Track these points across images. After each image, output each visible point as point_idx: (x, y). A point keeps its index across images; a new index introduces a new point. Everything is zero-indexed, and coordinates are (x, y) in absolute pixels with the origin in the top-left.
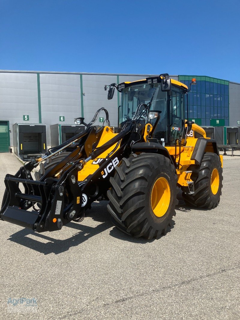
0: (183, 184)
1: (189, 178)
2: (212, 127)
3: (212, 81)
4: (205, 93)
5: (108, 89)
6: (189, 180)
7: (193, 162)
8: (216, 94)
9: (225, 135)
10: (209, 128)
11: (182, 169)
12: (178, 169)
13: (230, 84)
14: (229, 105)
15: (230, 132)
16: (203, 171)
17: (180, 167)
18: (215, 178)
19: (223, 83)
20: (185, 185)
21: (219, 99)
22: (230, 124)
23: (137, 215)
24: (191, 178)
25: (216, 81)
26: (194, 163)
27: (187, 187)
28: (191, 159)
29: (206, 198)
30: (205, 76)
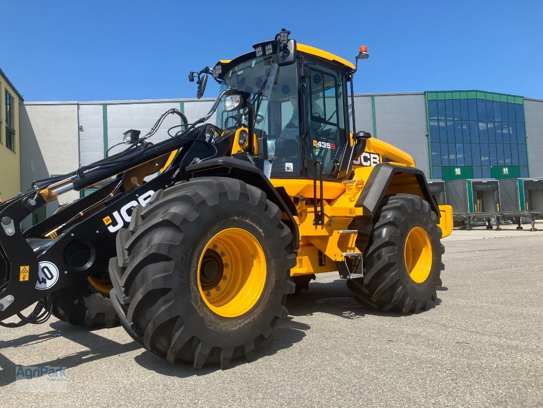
0: (335, 258)
1: (354, 245)
2: (494, 180)
3: (489, 97)
4: (478, 121)
5: (196, 79)
6: (354, 249)
7: (359, 212)
8: (499, 120)
9: (521, 194)
10: (488, 183)
11: (329, 224)
12: (322, 224)
13: (525, 101)
14: (527, 140)
15: (530, 188)
16: (384, 231)
17: (326, 220)
18: (424, 249)
19: (511, 100)
20: (339, 259)
21: (505, 131)
22: (530, 175)
23: (153, 308)
24: (356, 246)
25: (497, 98)
26: (361, 214)
27: (342, 262)
28: (357, 206)
29: (393, 288)
30: (476, 91)
